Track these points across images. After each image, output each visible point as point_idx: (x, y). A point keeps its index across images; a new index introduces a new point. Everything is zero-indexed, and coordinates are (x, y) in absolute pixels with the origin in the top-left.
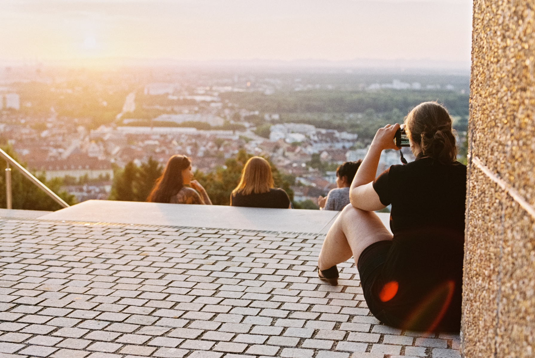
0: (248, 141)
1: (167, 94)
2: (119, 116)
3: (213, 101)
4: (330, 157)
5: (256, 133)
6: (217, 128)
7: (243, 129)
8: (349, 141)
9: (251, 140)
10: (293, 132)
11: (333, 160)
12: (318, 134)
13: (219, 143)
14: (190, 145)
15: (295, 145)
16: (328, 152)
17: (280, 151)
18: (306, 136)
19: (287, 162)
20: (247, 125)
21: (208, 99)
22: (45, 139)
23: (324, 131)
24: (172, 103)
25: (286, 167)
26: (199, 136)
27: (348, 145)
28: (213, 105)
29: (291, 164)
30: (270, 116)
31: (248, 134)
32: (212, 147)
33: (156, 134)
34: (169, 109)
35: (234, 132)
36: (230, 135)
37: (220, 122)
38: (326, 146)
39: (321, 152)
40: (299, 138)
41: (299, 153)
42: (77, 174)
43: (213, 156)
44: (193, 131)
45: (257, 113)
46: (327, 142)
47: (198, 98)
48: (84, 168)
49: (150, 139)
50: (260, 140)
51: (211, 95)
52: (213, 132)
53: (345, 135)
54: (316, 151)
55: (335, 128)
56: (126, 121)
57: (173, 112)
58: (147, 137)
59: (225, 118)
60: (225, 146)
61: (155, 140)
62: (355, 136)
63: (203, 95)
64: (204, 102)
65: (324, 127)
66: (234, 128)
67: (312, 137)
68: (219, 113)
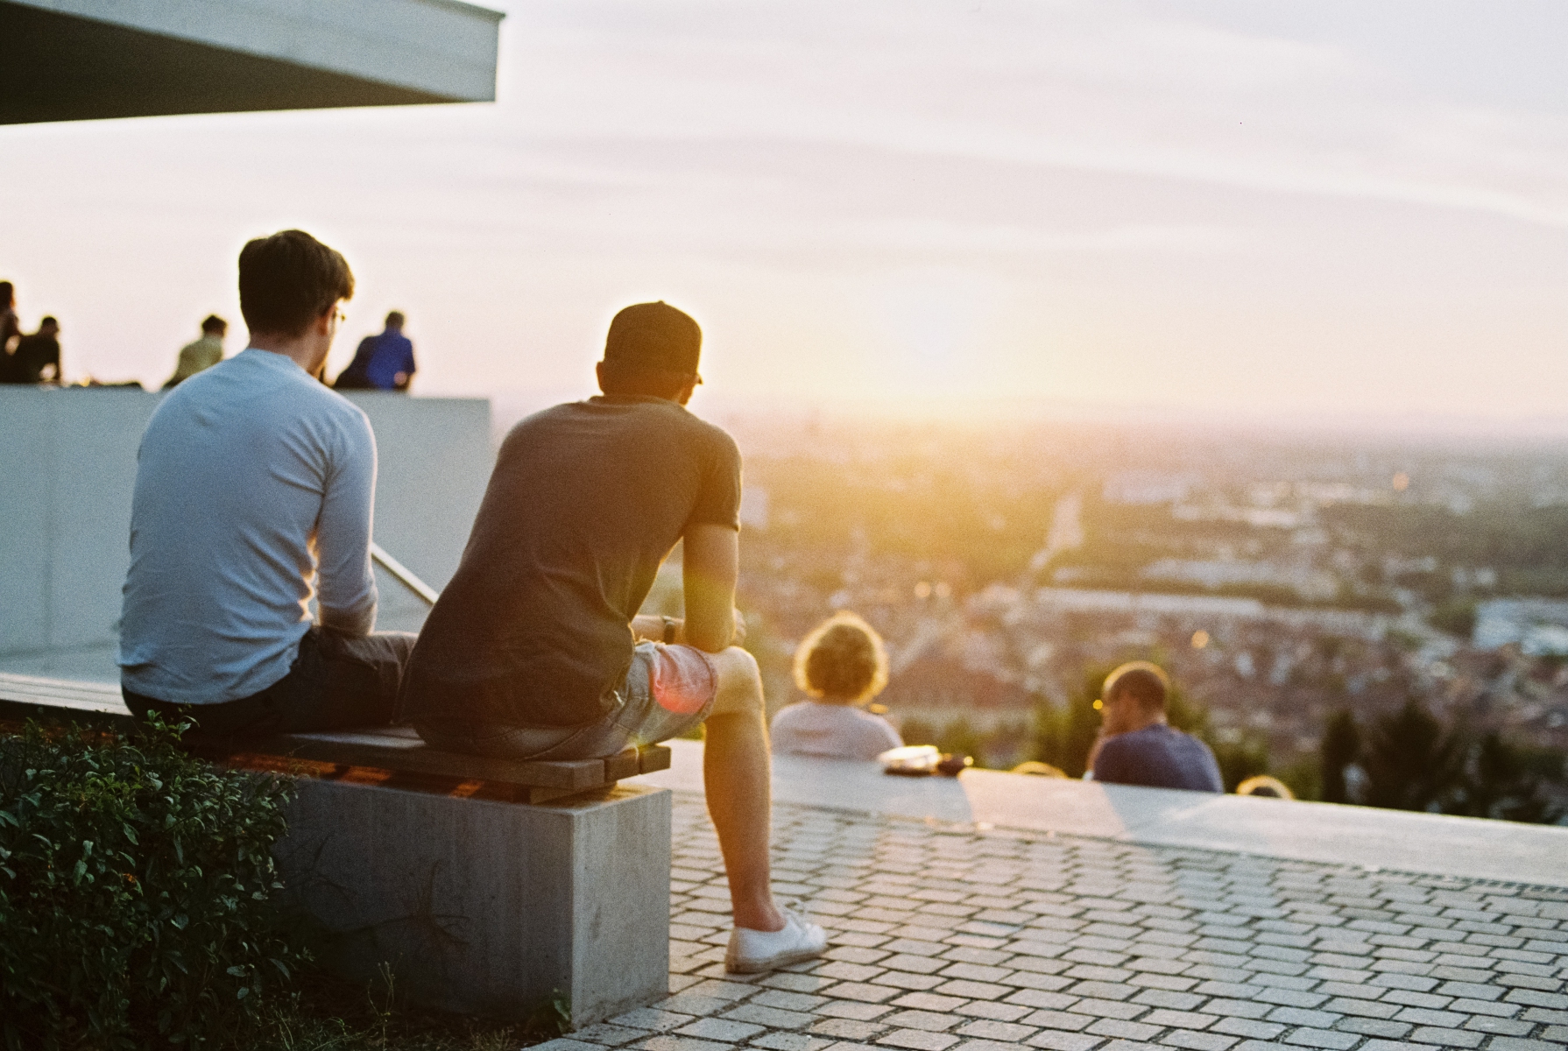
0: (1412, 644)
1: (1167, 505)
2: (1040, 560)
3: (1299, 528)
5: (1435, 624)
6: (1321, 604)
7: (1393, 609)
9: (1420, 643)
10: (1542, 624)
13: (1329, 647)
14: (1247, 648)
15: (1552, 662)
17: (1508, 679)
19: (1532, 711)
20: (1405, 598)
21: (1288, 520)
24: (1184, 528)
25: (1530, 727)
26: (1268, 627)
28: (1299, 538)
29: (1544, 719)
30: (1470, 575)
31: (1410, 624)
32: (1309, 659)
33: (1149, 614)
34: (1177, 543)
35: (1368, 619)
36: (1357, 626)
37: (1326, 585)
40: (1562, 640)
42: (939, 717)
43: (1315, 685)
44: (1249, 609)
45: (1429, 565)
47: (1259, 518)
48: (955, 701)
49: (1132, 628)
50: (1446, 645)
51: (1294, 511)
52: (1310, 615)
56: (1062, 574)
57: (1189, 553)
58: (1122, 622)
59: (1337, 573)
60: (1348, 657)
61: (1145, 630)
63: (1271, 507)
64: (1274, 528)
66: (1369, 607)
68: (1321, 561)
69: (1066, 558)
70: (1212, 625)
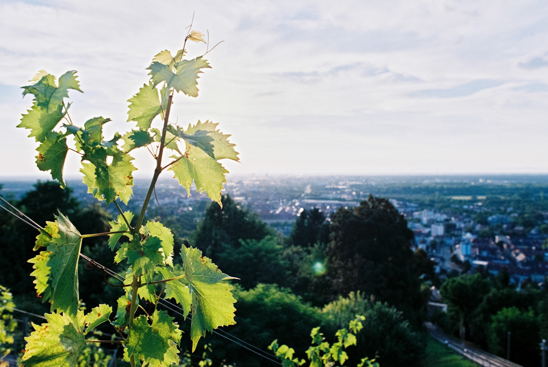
1: (325, 185)
2: (303, 195)
3: (347, 188)
6: (349, 201)
8: (415, 207)
22: (268, 205)
23: (401, 203)
24: (327, 189)
28: (347, 190)
33: (320, 203)
34: (326, 192)
37: (350, 198)
42: (282, 221)
44: (337, 202)
47: (340, 187)
48: (285, 218)
51: (346, 186)
52: (347, 202)
53: (412, 205)
56: (306, 197)
57: (328, 193)
58: (315, 204)
59: (353, 196)
61: (319, 206)
63: (342, 185)
64: (342, 189)
68: (350, 194)
69: (307, 195)
70: (330, 205)
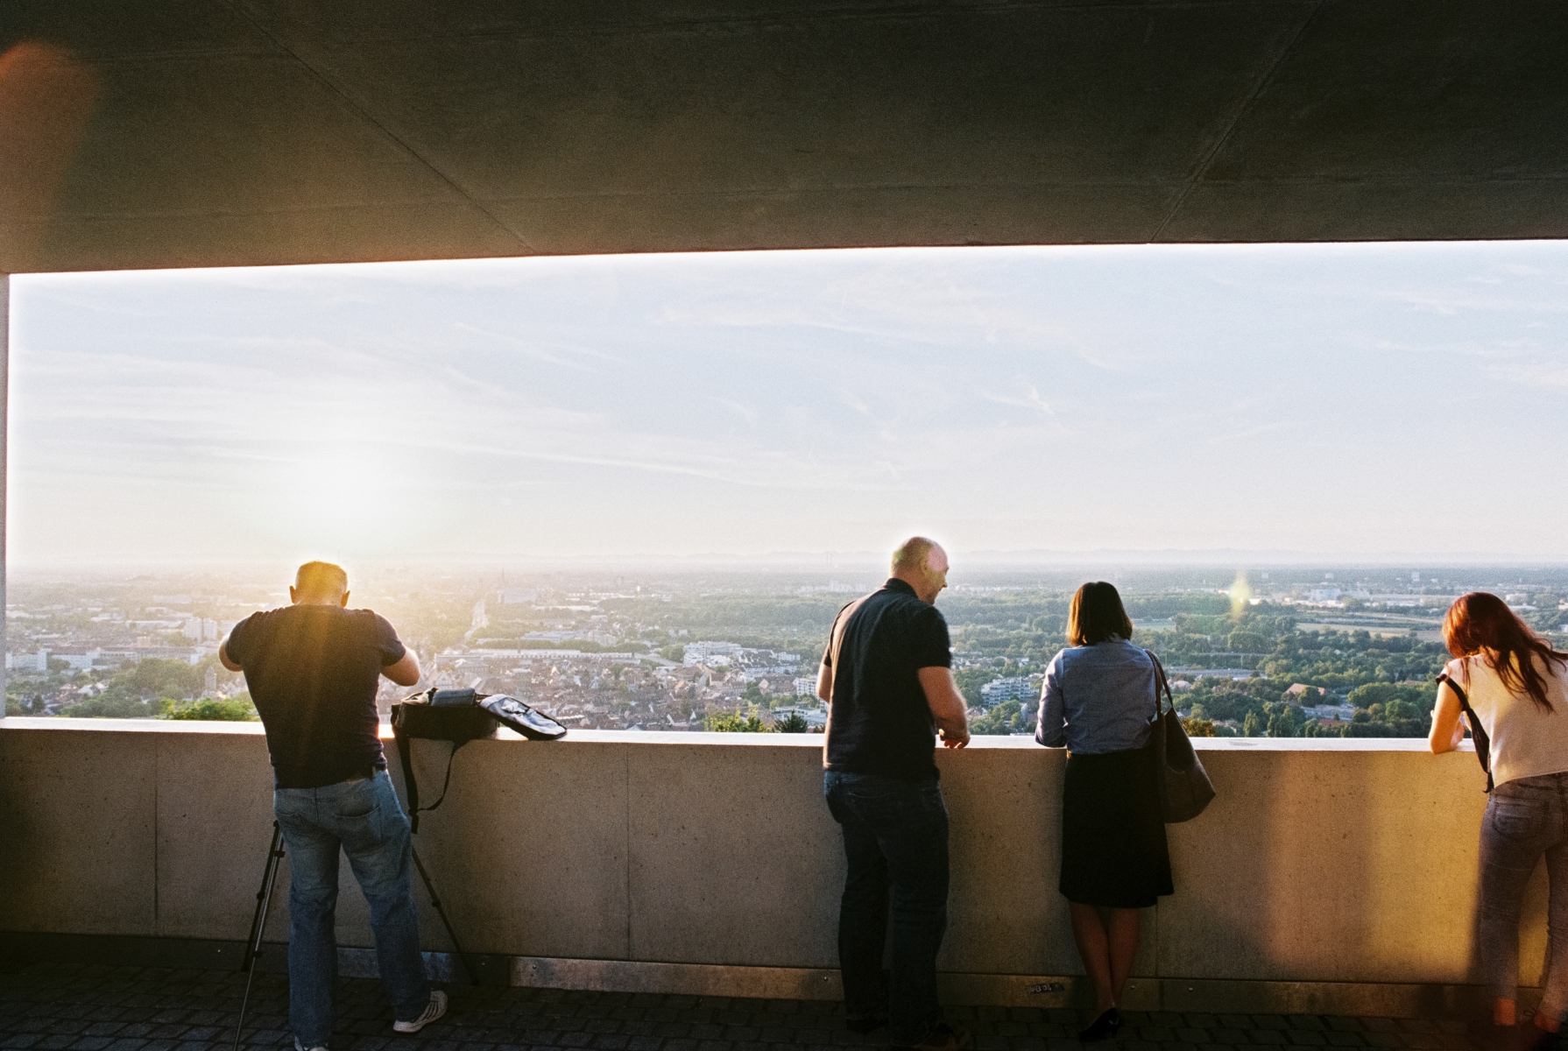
0: (655, 666)
1: (530, 603)
2: (469, 634)
3: (593, 613)
4: (773, 687)
5: (665, 655)
6: (609, 650)
7: (644, 649)
8: (792, 664)
9: (659, 665)
10: (712, 654)
11: (776, 691)
12: (749, 655)
13: (616, 671)
14: (577, 673)
15: (720, 672)
16: (769, 680)
17: (703, 680)
18: (732, 658)
19: (717, 695)
20: (649, 644)
21: (587, 608)
23: (755, 651)
24: (537, 615)
25: (716, 701)
26: (587, 660)
27: (792, 669)
28: (594, 617)
29: (722, 698)
30: (677, 632)
31: (652, 656)
32: (608, 676)
33: (527, 658)
34: (536, 623)
35: (633, 655)
36: (628, 659)
37: (612, 640)
38: (762, 672)
39: (759, 680)
40: (724, 661)
41: (728, 681)
43: (614, 689)
44: (575, 653)
45: (657, 627)
46: (763, 666)
47: (574, 608)
49: (520, 667)
50: (672, 666)
51: (589, 604)
52: (603, 655)
53: (784, 656)
54: (752, 679)
55: (767, 647)
56: (481, 641)
57: (541, 627)
58: (515, 663)
59: (616, 635)
60: (626, 673)
61: (527, 667)
62: (798, 657)
63: (578, 603)
64: (582, 612)
65: (753, 646)
66: (633, 649)
67: (740, 660)
69: (483, 633)
